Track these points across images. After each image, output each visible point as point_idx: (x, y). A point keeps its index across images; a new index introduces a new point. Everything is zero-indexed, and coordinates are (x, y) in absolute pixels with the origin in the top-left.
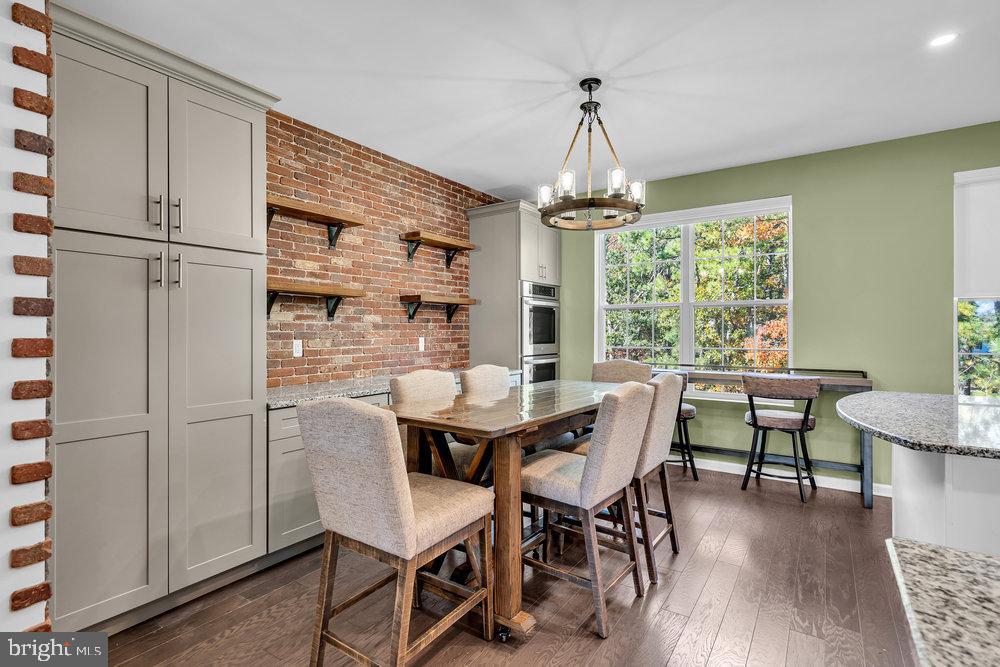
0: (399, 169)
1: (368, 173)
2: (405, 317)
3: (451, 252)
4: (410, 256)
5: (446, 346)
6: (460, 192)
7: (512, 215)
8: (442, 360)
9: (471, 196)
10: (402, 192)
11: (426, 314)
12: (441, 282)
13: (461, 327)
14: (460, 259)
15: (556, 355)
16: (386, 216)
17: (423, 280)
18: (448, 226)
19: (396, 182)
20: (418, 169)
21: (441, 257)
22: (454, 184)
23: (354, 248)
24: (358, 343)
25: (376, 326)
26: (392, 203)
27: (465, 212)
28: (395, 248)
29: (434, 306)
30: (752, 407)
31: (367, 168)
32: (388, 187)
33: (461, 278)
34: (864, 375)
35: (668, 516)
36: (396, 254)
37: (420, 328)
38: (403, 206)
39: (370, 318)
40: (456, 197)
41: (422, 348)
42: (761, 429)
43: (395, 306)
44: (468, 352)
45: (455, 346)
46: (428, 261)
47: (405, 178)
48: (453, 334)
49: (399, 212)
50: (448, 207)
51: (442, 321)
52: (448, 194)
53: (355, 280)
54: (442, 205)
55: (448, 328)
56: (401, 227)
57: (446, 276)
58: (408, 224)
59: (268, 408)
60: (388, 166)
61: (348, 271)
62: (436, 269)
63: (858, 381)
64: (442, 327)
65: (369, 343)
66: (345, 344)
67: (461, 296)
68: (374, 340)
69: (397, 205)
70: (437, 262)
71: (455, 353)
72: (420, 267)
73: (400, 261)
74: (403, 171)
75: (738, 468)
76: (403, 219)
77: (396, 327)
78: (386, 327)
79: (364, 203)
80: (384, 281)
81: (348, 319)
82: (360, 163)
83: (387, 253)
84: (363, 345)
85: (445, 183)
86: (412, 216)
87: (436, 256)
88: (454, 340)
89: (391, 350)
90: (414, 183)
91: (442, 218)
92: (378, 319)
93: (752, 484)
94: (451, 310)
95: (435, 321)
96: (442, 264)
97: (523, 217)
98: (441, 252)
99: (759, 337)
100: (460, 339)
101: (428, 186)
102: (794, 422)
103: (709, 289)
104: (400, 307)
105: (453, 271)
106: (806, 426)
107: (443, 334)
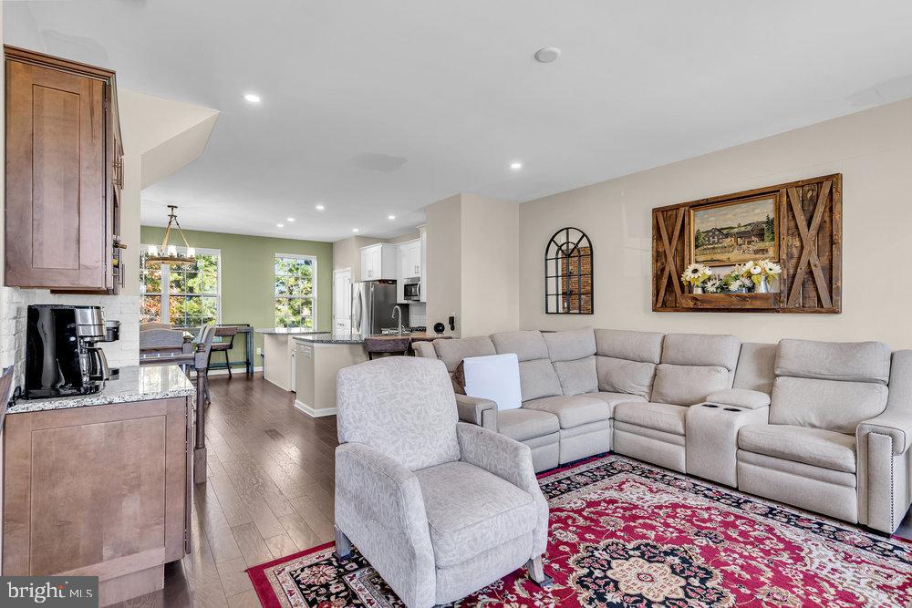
34: (248, 325)
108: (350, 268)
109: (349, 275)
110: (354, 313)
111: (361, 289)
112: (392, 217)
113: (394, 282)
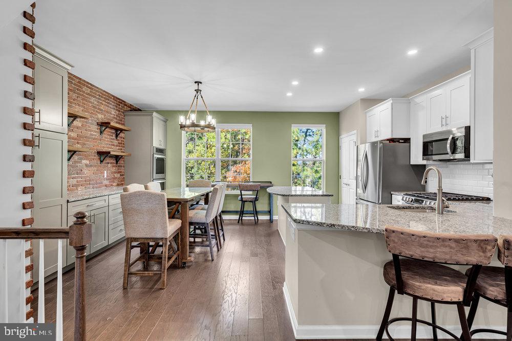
0: (97, 91)
1: (84, 92)
2: (99, 162)
3: (118, 131)
4: (101, 132)
5: (116, 175)
6: (121, 103)
7: (149, 117)
8: (114, 182)
9: (126, 105)
10: (98, 102)
11: (108, 160)
12: (114, 145)
13: (121, 166)
14: (122, 135)
15: (164, 179)
16: (92, 113)
17: (107, 144)
18: (116, 119)
19: (96, 97)
20: (104, 91)
21: (114, 133)
22: (119, 99)
23: (78, 128)
24: (80, 173)
25: (87, 165)
26: (94, 107)
27: (123, 113)
28: (95, 128)
29: (112, 157)
30: (241, 195)
31: (84, 89)
32: (93, 99)
33: (121, 143)
34: (271, 183)
35: (223, 231)
36: (95, 132)
37: (105, 167)
38: (98, 109)
39: (84, 162)
40: (120, 105)
41: (106, 176)
42: (243, 202)
43: (95, 156)
44: (124, 178)
45: (119, 175)
46: (109, 135)
47: (99, 96)
48: (118, 169)
49: (97, 112)
50: (117, 110)
51: (114, 163)
52: (116, 103)
53: (78, 143)
54: (114, 109)
55: (116, 167)
56: (98, 119)
57: (116, 142)
58: (101, 117)
59: (68, 201)
60: (92, 89)
61: (75, 139)
62: (111, 139)
63: (269, 184)
64: (113, 166)
65: (84, 174)
66: (74, 174)
67: (121, 152)
68: (86, 171)
69: (96, 108)
70: (112, 136)
71: (119, 178)
72: (105, 138)
73: (96, 134)
74: (99, 92)
75: (236, 217)
76: (98, 115)
77: (95, 166)
78: (91, 166)
79: (82, 106)
80: (90, 144)
81: (75, 162)
82: (81, 87)
83: (92, 131)
84: (81, 174)
85: (116, 98)
86: (102, 114)
87: (112, 133)
88: (119, 172)
89: (93, 177)
90: (103, 98)
91: (114, 115)
92: (88, 162)
93: (240, 221)
94: (117, 158)
95: (111, 163)
96: (114, 137)
97: (155, 119)
98: (113, 131)
99: (232, 172)
100: (121, 172)
101: (108, 100)
102: (253, 198)
103: (213, 150)
104: (97, 157)
105: (118, 140)
106: (256, 199)
107: (114, 169)
108: (355, 131)
109: (354, 138)
110: (359, 174)
111: (367, 149)
112: (412, 52)
113: (407, 140)
